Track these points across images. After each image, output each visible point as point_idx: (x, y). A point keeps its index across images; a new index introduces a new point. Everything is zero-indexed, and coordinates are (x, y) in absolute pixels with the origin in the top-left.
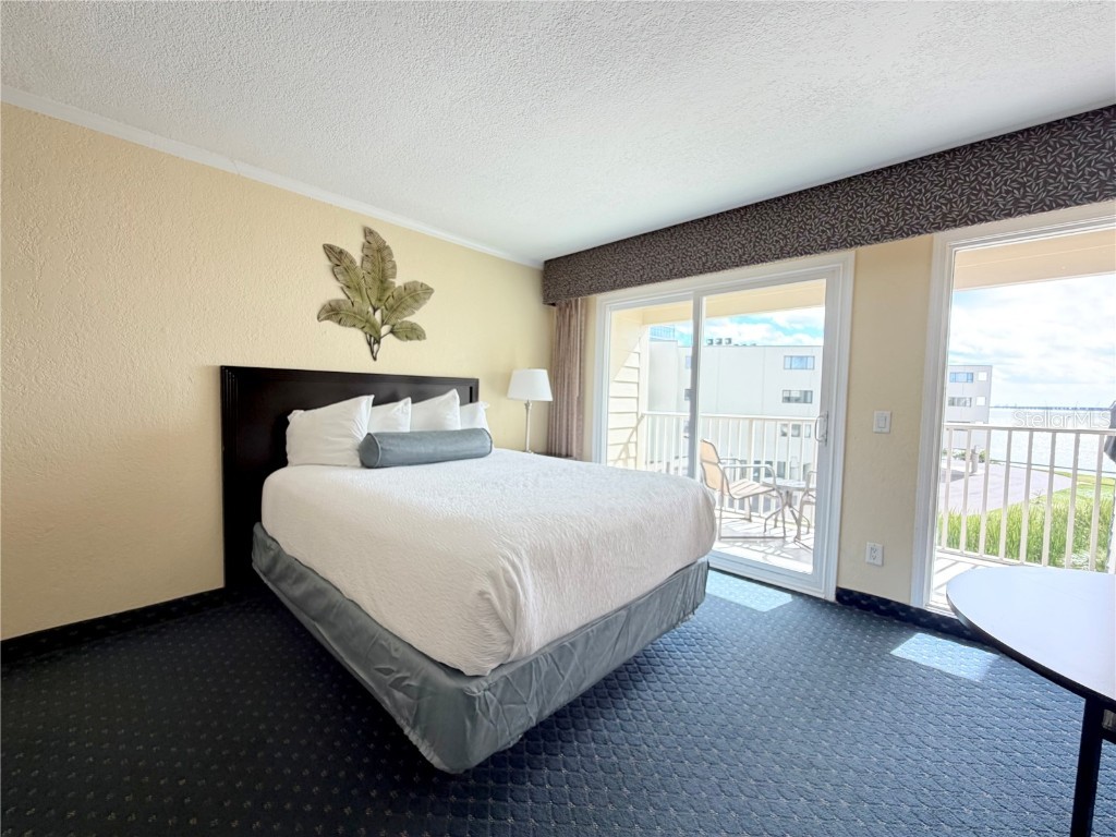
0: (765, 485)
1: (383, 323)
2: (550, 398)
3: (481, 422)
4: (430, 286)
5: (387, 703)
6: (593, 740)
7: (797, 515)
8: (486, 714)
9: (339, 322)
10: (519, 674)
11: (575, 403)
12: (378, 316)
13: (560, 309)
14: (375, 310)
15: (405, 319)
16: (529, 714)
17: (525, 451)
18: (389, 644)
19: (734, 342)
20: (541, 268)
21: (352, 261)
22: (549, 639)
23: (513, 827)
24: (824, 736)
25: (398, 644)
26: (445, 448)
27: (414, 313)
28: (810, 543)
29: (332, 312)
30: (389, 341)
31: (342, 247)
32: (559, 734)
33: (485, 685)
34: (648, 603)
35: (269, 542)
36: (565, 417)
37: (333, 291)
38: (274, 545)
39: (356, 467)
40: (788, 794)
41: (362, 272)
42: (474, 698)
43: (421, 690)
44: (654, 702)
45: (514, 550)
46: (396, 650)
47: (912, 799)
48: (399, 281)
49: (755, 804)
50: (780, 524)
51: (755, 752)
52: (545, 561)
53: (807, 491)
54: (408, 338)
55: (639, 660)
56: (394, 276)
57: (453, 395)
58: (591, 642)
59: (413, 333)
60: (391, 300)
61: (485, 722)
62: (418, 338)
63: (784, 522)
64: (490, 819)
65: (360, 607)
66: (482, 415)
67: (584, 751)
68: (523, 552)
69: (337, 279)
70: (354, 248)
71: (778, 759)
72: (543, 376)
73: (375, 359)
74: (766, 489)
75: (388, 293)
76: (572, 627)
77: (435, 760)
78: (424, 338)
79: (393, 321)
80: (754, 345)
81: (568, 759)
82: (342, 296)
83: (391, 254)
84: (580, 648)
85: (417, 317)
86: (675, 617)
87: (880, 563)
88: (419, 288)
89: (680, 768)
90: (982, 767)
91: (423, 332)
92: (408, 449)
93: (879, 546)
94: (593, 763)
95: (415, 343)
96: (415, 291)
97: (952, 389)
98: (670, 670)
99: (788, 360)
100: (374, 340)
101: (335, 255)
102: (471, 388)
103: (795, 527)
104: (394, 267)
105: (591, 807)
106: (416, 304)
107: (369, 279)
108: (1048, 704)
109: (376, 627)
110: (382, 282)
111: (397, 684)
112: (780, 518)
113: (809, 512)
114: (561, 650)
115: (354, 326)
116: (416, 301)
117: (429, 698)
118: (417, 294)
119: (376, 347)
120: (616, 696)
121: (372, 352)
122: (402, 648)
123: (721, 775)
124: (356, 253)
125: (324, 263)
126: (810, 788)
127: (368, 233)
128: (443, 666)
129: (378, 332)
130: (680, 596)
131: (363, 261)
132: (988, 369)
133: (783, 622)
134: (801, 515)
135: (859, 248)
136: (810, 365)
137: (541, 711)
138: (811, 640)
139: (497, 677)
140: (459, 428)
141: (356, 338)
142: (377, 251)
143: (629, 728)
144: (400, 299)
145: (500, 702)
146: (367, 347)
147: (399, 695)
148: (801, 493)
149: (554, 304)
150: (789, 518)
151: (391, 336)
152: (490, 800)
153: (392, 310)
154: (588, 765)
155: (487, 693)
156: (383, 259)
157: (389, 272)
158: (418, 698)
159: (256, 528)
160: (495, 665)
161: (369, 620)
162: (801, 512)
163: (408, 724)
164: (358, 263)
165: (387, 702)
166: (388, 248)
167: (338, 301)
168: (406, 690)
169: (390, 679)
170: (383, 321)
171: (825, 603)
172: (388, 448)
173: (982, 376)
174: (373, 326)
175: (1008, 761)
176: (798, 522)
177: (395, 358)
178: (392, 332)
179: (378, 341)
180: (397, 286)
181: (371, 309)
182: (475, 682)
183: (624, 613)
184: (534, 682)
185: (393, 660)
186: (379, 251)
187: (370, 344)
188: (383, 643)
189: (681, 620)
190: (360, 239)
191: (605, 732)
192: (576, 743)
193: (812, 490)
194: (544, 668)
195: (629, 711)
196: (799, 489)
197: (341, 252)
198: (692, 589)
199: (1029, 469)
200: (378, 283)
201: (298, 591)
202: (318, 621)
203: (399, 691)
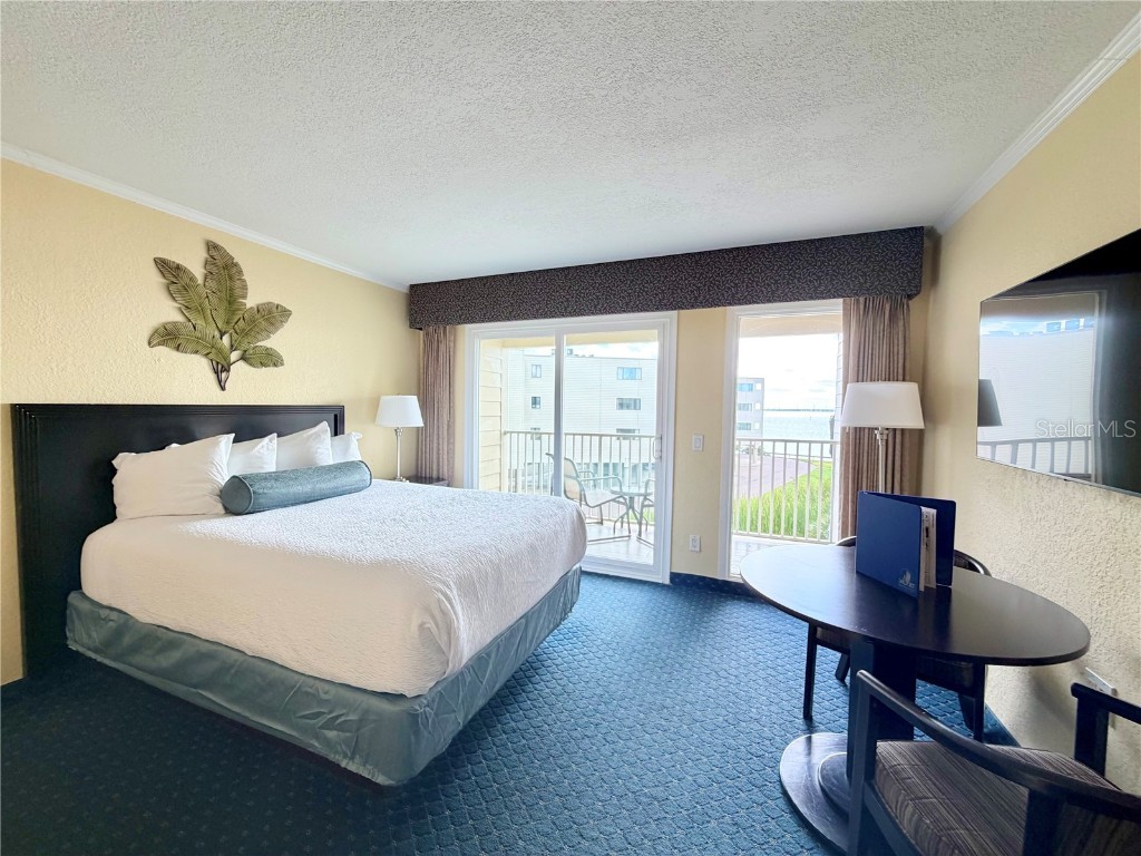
0: (613, 492)
1: (233, 348)
2: (420, 424)
3: (355, 455)
4: (288, 308)
5: (317, 746)
6: (504, 732)
7: (638, 516)
8: (426, 726)
9: (177, 348)
10: (450, 688)
11: (446, 427)
12: (226, 339)
13: (427, 334)
14: (222, 334)
15: (259, 344)
16: (457, 720)
17: (394, 479)
18: (317, 689)
19: (575, 353)
20: (406, 290)
21: (192, 279)
22: (473, 653)
23: (451, 817)
24: (669, 685)
25: (327, 687)
26: (324, 486)
27: (269, 337)
28: (651, 539)
29: (167, 336)
30: (240, 370)
31: (177, 262)
32: (475, 735)
33: (425, 702)
34: (540, 610)
35: (104, 613)
36: (435, 441)
37: (169, 312)
38: (114, 615)
39: (217, 516)
40: (651, 731)
41: (203, 292)
42: (417, 715)
43: (361, 722)
44: (547, 690)
45: (444, 583)
46: (326, 693)
47: (724, 712)
48: (251, 301)
49: (630, 744)
50: (625, 525)
51: (626, 708)
52: (468, 588)
53: (646, 496)
54: (263, 365)
55: (530, 660)
56: (245, 297)
57: (325, 427)
58: (501, 650)
59: (270, 359)
60: (241, 323)
61: (426, 734)
62: (275, 365)
63: (629, 523)
64: (430, 817)
65: (274, 663)
66: (354, 445)
67: (498, 742)
68: (452, 583)
69: (174, 298)
70: (195, 265)
71: (641, 709)
72: (413, 402)
73: (223, 388)
74: (614, 496)
75: (239, 315)
76: (489, 640)
77: (381, 779)
78: (282, 364)
79: (245, 346)
80: (592, 356)
81: (486, 752)
82: (179, 318)
83: (240, 272)
84: (493, 656)
85: (274, 342)
86: (558, 617)
87: (698, 549)
88: (274, 309)
89: (575, 734)
90: (761, 682)
91: (280, 357)
92: (284, 491)
93: (698, 537)
94: (508, 749)
95: (271, 370)
96: (270, 313)
97: (741, 398)
98: (557, 662)
99: (620, 371)
100: (221, 369)
101: (171, 272)
102: (336, 416)
103: (637, 526)
104: (245, 287)
105: (512, 782)
106: (272, 328)
107: (214, 299)
108: (795, 631)
109: (296, 677)
110: (230, 303)
111: (329, 725)
112: (625, 520)
113: (649, 513)
114: (480, 660)
115: (196, 352)
116: (272, 324)
117: (372, 726)
118: (272, 316)
119: (224, 375)
120: (516, 692)
121: (220, 382)
122: (333, 690)
123: (604, 731)
124: (197, 269)
125: (155, 279)
126: (664, 723)
127: (211, 247)
128: (385, 695)
129: (226, 358)
130: (562, 599)
131: (206, 278)
132: (762, 381)
133: (635, 607)
134: (641, 517)
135: (682, 312)
136: (638, 376)
137: (466, 716)
138: (656, 617)
139: (433, 694)
140: (331, 463)
141: (199, 366)
142: (223, 267)
143: (532, 715)
144: (253, 321)
145: (436, 715)
146: (212, 376)
147: (331, 734)
148: (642, 498)
149: (421, 329)
150: (632, 520)
151: (241, 363)
152: (426, 804)
153: (245, 333)
154: (504, 753)
155: (427, 709)
156: (231, 278)
157: (238, 292)
158: (358, 730)
159: (73, 598)
160: (432, 684)
161: (284, 671)
162: (641, 513)
163: (345, 756)
164: (200, 280)
165: (316, 744)
166: (236, 265)
167: (175, 324)
168: (340, 728)
169: (321, 721)
170: (232, 346)
171: (662, 586)
172: (261, 491)
173: (759, 386)
174: (220, 351)
175: (774, 673)
176: (640, 524)
177: (248, 387)
178: (243, 358)
179: (226, 369)
180: (248, 306)
181: (217, 334)
182: (418, 701)
183: (523, 620)
184: (461, 693)
185: (322, 702)
186: (226, 267)
187: (216, 372)
188: (309, 690)
189: (563, 619)
190: (202, 254)
191: (513, 724)
192: (490, 738)
193: (650, 494)
194: (468, 679)
195: (529, 702)
196: (639, 495)
197: (178, 267)
198: (569, 592)
199: (797, 460)
200: (226, 303)
201: (167, 660)
202: (204, 688)
203: (331, 730)
